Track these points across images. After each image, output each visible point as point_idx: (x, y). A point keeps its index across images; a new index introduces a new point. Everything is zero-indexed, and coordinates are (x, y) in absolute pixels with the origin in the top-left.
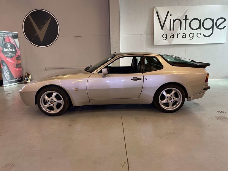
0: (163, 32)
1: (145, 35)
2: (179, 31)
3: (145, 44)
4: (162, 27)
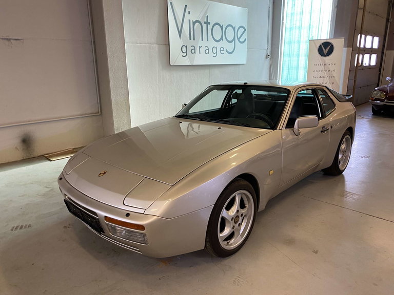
1: (157, 46)
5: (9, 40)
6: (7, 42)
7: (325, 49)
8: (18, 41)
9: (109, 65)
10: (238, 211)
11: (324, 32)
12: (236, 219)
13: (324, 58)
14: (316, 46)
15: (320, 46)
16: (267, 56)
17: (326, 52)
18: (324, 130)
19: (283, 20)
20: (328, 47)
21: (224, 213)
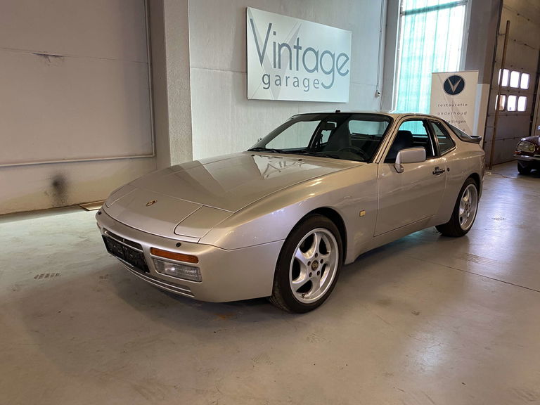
1: (231, 73)
3: (231, 95)
5: (46, 56)
6: (43, 59)
7: (454, 85)
8: (58, 58)
9: (168, 93)
10: (316, 255)
11: (453, 63)
12: (313, 264)
13: (452, 96)
14: (441, 80)
15: (447, 81)
16: (377, 94)
17: (454, 88)
18: (437, 171)
19: (398, 47)
20: (457, 82)
21: (298, 253)
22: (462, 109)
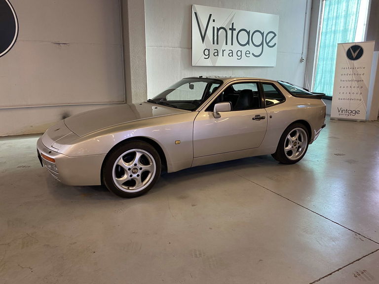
0: (204, 46)
1: (180, 49)
2: (224, 47)
4: (203, 38)
7: (354, 52)
8: (65, 45)
9: (131, 64)
10: (136, 165)
14: (345, 49)
15: (349, 49)
16: (302, 60)
18: (258, 118)
19: (320, 25)
20: (357, 50)
21: (121, 161)
22: (360, 71)
